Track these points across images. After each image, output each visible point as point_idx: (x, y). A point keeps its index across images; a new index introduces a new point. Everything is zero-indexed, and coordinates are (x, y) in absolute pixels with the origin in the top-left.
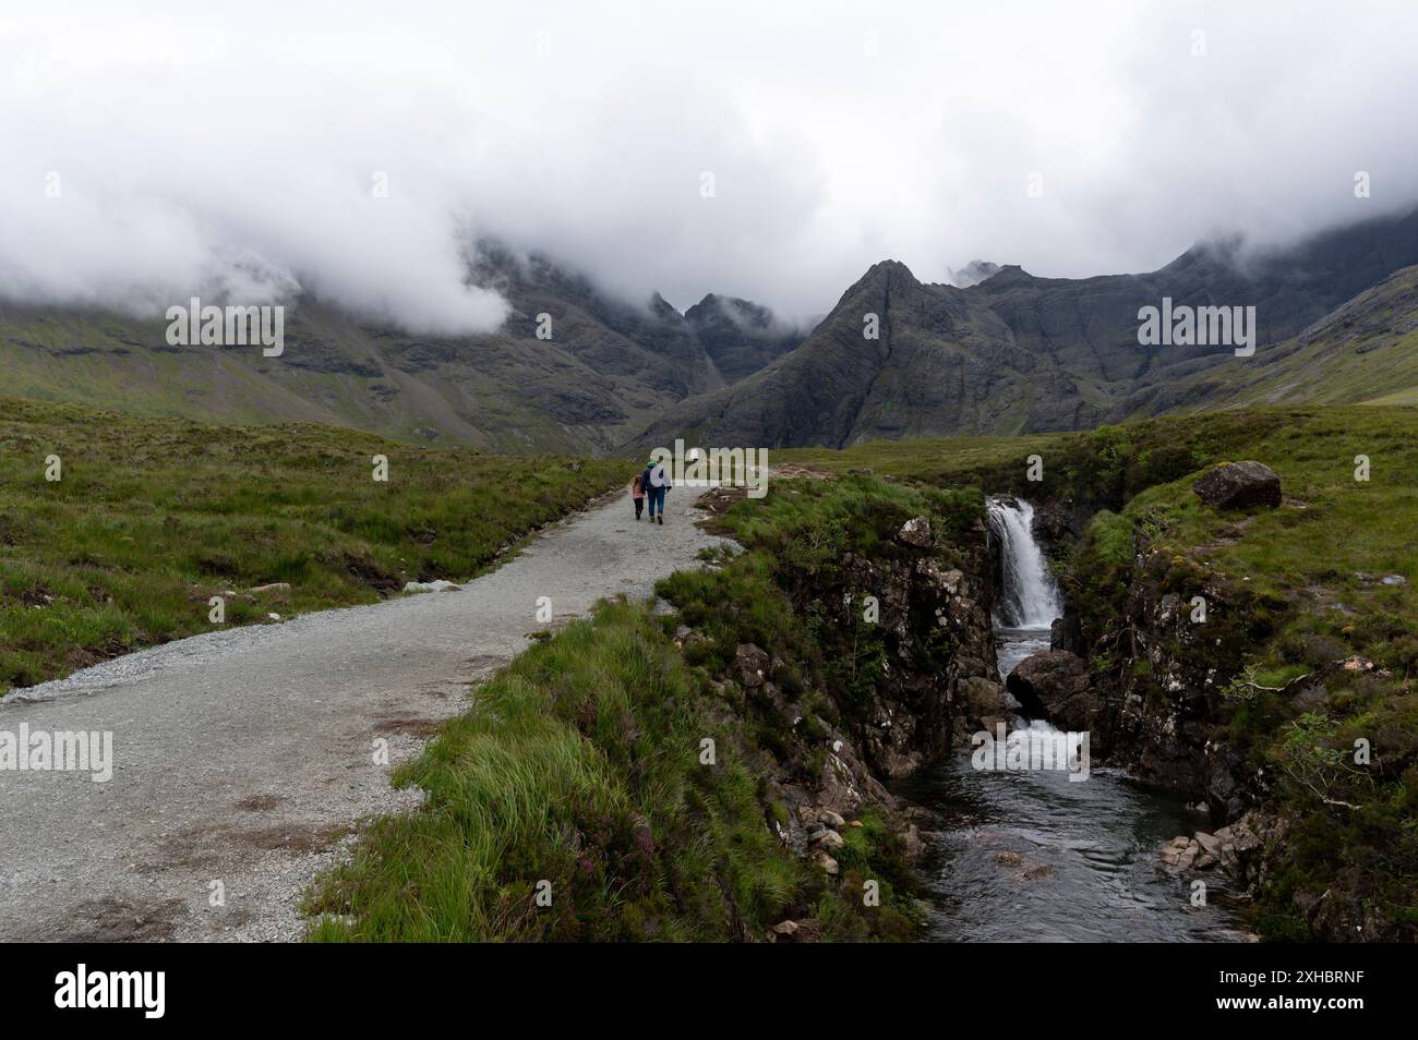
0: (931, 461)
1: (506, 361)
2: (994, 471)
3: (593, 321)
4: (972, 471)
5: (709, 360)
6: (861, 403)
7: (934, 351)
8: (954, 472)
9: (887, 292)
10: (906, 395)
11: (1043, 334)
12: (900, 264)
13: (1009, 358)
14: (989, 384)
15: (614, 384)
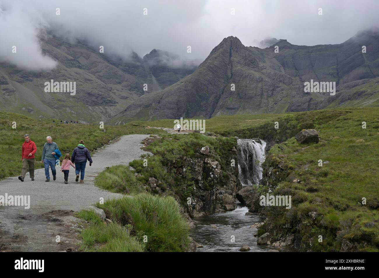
0: (234, 125)
1: (63, 78)
2: (253, 130)
3: (102, 61)
4: (246, 130)
5: (154, 78)
6: (219, 98)
7: (251, 75)
8: (240, 130)
9: (230, 50)
10: (239, 94)
11: (296, 69)
12: (236, 38)
13: (282, 79)
14: (273, 90)
15: (112, 88)
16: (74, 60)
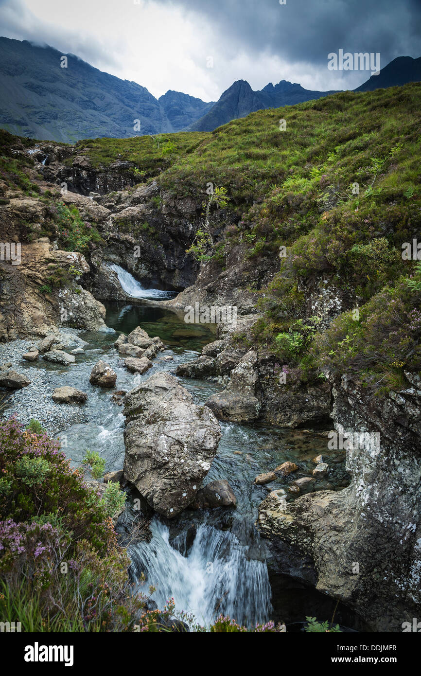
5: (168, 122)
9: (239, 94)
16: (89, 101)
